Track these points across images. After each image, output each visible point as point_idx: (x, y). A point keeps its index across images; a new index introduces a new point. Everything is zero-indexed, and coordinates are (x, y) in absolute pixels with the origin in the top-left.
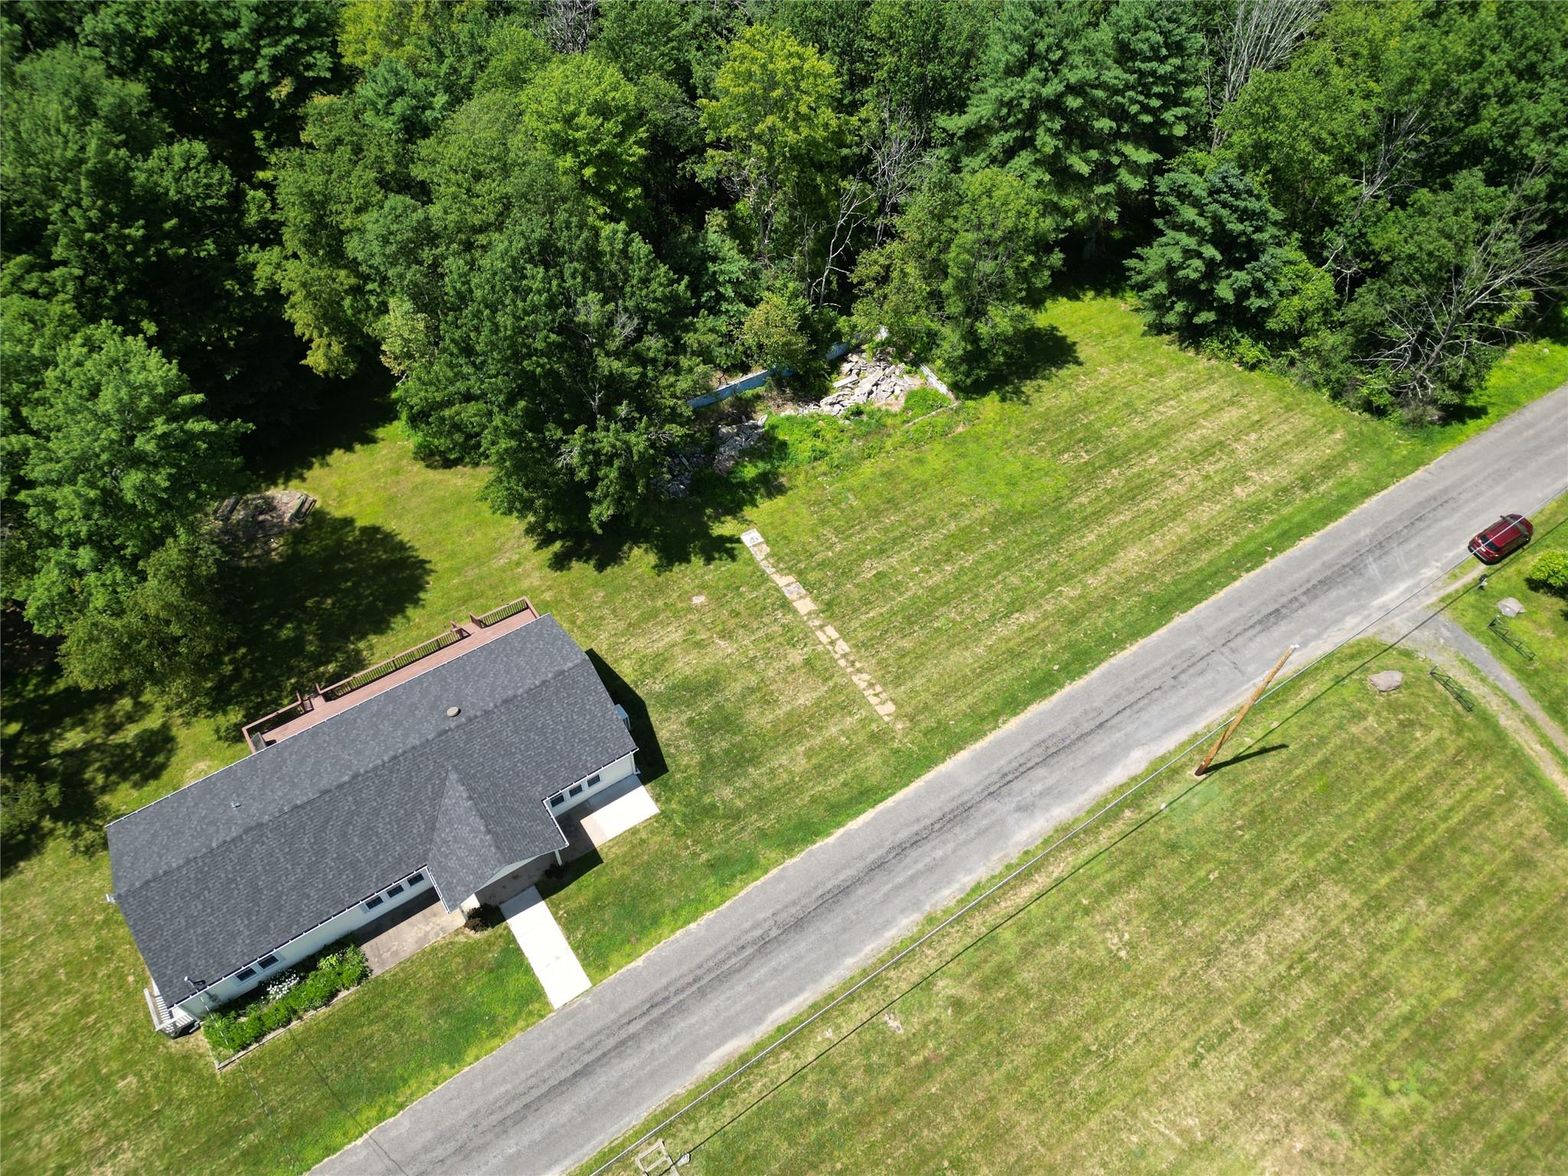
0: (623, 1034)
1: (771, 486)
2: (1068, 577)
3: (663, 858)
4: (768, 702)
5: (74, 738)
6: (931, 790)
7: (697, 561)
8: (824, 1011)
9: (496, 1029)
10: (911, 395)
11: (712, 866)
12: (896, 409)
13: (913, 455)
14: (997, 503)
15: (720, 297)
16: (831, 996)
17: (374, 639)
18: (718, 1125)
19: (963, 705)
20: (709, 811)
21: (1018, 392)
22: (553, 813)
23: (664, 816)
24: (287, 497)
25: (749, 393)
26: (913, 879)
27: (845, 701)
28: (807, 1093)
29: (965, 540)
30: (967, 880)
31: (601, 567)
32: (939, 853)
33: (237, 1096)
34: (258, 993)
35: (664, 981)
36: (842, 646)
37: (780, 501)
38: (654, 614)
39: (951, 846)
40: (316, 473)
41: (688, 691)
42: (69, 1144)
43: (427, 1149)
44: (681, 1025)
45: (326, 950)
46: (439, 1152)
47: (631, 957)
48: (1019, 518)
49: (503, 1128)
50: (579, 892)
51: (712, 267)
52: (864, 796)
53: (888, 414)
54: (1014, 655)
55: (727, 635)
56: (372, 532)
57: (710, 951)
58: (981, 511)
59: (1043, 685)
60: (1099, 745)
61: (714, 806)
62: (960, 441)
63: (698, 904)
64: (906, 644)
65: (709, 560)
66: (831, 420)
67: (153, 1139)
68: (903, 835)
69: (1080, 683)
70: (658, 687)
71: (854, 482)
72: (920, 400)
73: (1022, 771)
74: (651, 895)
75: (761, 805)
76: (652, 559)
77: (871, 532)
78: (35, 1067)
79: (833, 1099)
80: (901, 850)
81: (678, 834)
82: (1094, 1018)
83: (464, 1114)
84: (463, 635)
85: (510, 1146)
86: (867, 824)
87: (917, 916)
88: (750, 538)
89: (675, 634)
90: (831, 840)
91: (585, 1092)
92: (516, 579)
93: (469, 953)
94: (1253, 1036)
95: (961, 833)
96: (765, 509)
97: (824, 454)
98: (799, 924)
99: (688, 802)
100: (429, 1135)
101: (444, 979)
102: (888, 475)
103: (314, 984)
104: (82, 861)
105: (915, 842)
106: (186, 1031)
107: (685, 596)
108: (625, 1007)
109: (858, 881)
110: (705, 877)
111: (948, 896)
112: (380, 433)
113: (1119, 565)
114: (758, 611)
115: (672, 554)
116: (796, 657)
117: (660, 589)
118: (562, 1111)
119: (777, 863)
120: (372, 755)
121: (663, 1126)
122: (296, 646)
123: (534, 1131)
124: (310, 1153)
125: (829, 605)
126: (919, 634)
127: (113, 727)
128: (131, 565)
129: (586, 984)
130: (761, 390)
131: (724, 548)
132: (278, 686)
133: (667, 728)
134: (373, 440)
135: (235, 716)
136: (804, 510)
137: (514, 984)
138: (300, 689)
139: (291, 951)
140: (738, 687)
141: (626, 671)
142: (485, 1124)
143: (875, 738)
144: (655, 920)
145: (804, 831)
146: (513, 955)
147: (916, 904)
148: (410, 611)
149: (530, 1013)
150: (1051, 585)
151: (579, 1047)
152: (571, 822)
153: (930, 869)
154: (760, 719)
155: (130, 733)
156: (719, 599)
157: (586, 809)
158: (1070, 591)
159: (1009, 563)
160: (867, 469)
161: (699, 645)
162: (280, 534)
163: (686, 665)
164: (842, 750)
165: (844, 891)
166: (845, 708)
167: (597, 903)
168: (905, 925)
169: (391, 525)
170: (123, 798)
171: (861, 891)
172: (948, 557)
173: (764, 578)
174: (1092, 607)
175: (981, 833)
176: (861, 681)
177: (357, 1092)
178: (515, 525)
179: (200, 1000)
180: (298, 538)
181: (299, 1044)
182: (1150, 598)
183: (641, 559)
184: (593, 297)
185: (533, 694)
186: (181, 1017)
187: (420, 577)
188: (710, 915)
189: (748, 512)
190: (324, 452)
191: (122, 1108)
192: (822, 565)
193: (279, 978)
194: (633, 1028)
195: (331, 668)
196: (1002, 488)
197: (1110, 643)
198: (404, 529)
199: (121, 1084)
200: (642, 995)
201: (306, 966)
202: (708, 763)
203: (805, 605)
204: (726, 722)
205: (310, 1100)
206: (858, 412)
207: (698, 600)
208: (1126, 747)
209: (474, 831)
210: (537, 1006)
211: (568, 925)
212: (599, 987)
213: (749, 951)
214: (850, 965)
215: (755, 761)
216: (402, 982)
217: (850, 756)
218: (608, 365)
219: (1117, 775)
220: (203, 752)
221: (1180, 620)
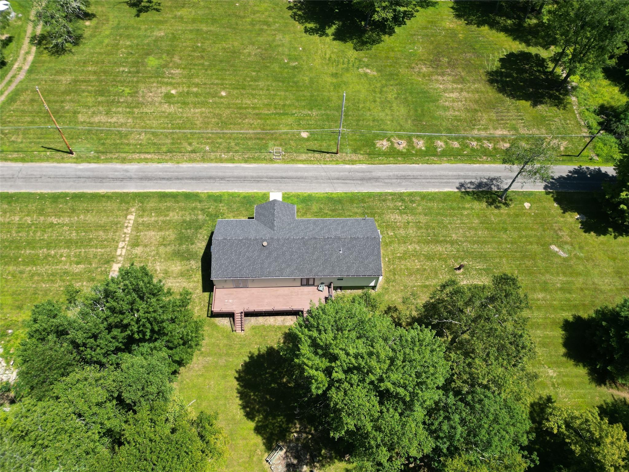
0: (269, 180)
2: (21, 225)
4: (164, 238)
8: (221, 161)
9: (298, 196)
11: (220, 202)
16: (216, 162)
17: (275, 346)
18: (260, 154)
19: (108, 204)
20: (209, 215)
26: (173, 172)
27: (140, 226)
28: (237, 148)
30: (160, 165)
32: (160, 173)
35: (252, 184)
36: (121, 245)
39: (156, 173)
43: (324, 183)
44: (255, 174)
46: (322, 181)
47: (257, 193)
49: (306, 178)
52: (164, 196)
54: (73, 210)
56: (250, 416)
57: (236, 184)
58: (11, 269)
59: (79, 196)
60: (87, 174)
61: (207, 216)
63: (231, 195)
64: (101, 233)
68: (164, 182)
73: (116, 179)
74: (242, 203)
75: (194, 209)
78: (415, 251)
79: (233, 144)
80: (169, 179)
82: (164, 128)
83: (313, 184)
85: (306, 174)
86: (171, 189)
87: (180, 165)
90: (184, 190)
91: (284, 175)
94: (136, 110)
95: (150, 174)
98: (210, 178)
100: (323, 185)
105: (163, 179)
108: (265, 184)
109: (187, 179)
110: (224, 200)
111: (168, 165)
116: (139, 250)
118: (290, 174)
119: (203, 193)
123: (299, 174)
124: (350, 195)
125: (108, 262)
126: (92, 234)
129: (271, 194)
140: (168, 249)
142: (310, 181)
143: (144, 210)
144: (245, 197)
145: (188, 196)
147: (178, 167)
148: (256, 353)
149: (288, 195)
150: (30, 225)
151: (281, 183)
153: (166, 172)
154: (171, 234)
158: (28, 220)
159: (31, 241)
162: (291, 441)
163: (176, 267)
164: (156, 212)
165: (192, 179)
166: (143, 224)
168: (185, 165)
169: (240, 414)
171: (188, 176)
172: (47, 257)
174: (29, 211)
175: (144, 172)
176: (128, 230)
177: (335, 201)
180: (283, 433)
187: (244, 371)
188: (230, 191)
194: (266, 179)
198: (236, 407)
199: (392, 234)
200: (259, 184)
203: (117, 267)
204: (182, 239)
205: (347, 205)
208: (81, 170)
209: (278, 212)
210: (286, 195)
212: (268, 191)
213: (227, 179)
215: (184, 222)
217: (156, 209)
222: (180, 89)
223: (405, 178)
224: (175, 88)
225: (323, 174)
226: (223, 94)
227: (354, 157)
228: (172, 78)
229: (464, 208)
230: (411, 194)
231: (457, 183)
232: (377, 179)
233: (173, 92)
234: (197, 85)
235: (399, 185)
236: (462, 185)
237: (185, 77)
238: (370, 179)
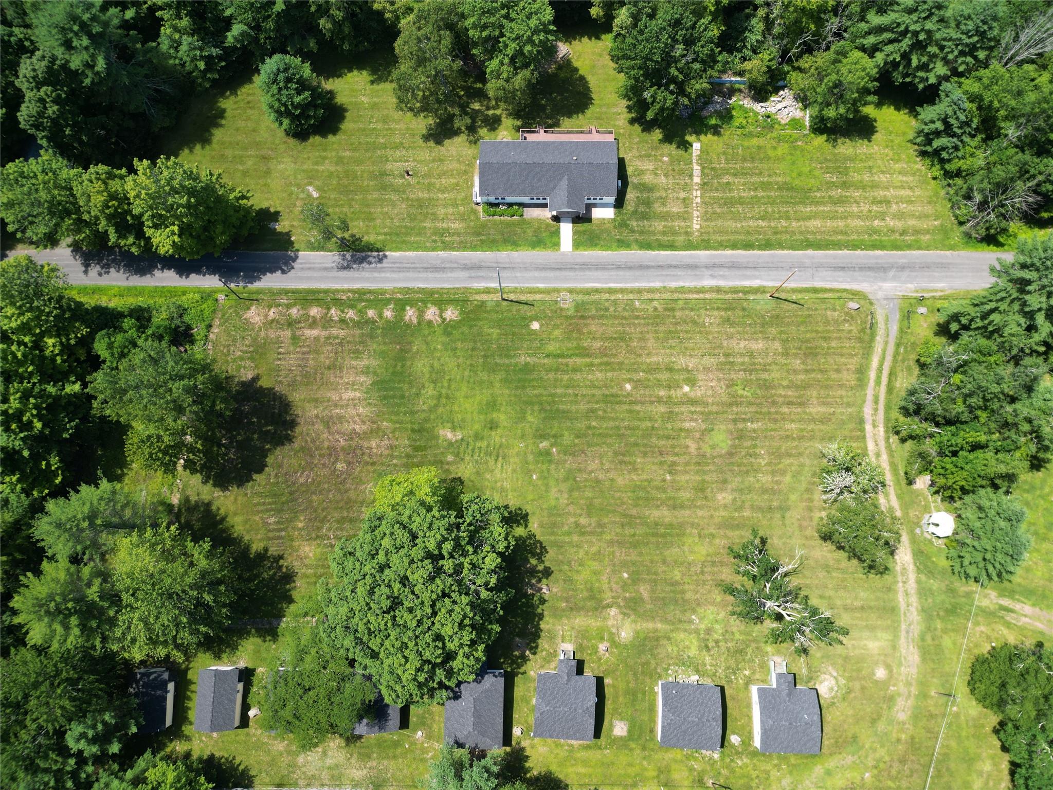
0: (573, 266)
1: (716, 130)
2: (788, 218)
3: (608, 232)
4: (664, 204)
5: (476, 106)
6: (691, 256)
7: (674, 146)
8: (622, 291)
9: (545, 247)
10: (793, 120)
11: (618, 240)
12: (783, 122)
13: (775, 144)
14: (788, 179)
15: (745, 46)
16: (627, 289)
17: (566, 118)
18: (583, 299)
19: (719, 239)
20: (627, 226)
21: (835, 140)
22: (586, 201)
23: (614, 220)
24: (563, 49)
25: (737, 86)
26: (667, 275)
27: (685, 216)
28: (607, 304)
29: (765, 186)
30: (682, 284)
31: (643, 131)
32: (679, 273)
33: (484, 226)
34: (497, 205)
36: (698, 200)
37: (716, 138)
38: (648, 156)
39: (684, 273)
40: (576, 43)
41: (645, 188)
42: (446, 214)
43: (518, 263)
44: (588, 273)
45: (516, 204)
47: (585, 250)
48: (791, 188)
49: (537, 269)
50: (582, 227)
51: (747, 34)
52: (671, 246)
53: (779, 123)
54: (748, 233)
55: (666, 176)
56: (582, 78)
57: (605, 261)
58: (780, 179)
59: (748, 246)
60: (749, 272)
61: (629, 225)
62: (795, 148)
63: (608, 248)
64: (718, 210)
65: (678, 147)
66: (756, 114)
67: (463, 225)
68: (674, 263)
69: (760, 252)
70: (636, 181)
71: (746, 144)
72: (795, 123)
73: (721, 266)
74: (599, 238)
75: (642, 232)
76: (661, 136)
77: (738, 166)
78: (443, 192)
79: (612, 309)
80: (670, 266)
81: (615, 227)
82: (687, 332)
83: (529, 261)
84: (590, 132)
85: (536, 274)
86: (666, 254)
87: (662, 284)
88: (697, 146)
89: (650, 166)
90: (653, 253)
91: (558, 273)
92: (616, 119)
93: (548, 225)
94: (722, 359)
95: (690, 272)
96: (709, 138)
97: (743, 127)
98: (630, 268)
99: (623, 220)
100: (520, 260)
101: (539, 228)
102: (759, 148)
103: (510, 210)
104: (467, 144)
105: (675, 267)
106: (478, 204)
107: (662, 155)
108: (577, 261)
109: (653, 267)
110: (615, 242)
111: (673, 285)
112: (603, 37)
113: (808, 224)
114: (681, 173)
115: (668, 139)
116: (682, 195)
117: (656, 148)
118: (551, 274)
119: (635, 250)
120: (549, 159)
121: (571, 291)
122: (543, 108)
123: (543, 274)
125: (705, 184)
126: (725, 209)
127: (488, 108)
128: (516, 69)
129: (571, 250)
130: (742, 87)
131: (685, 146)
132: (534, 119)
133: (631, 195)
134: (598, 38)
135: (519, 123)
136: (721, 145)
137: (554, 239)
138: (539, 124)
139: (509, 199)
140: (658, 194)
141: (630, 170)
142: (533, 266)
143: (687, 233)
144: (596, 245)
145: (647, 246)
146: (557, 233)
147: (663, 282)
148: (580, 115)
149: (555, 248)
150: (780, 217)
151: (562, 263)
152: (589, 207)
153: (674, 275)
154: (658, 208)
155: (491, 112)
156: (672, 162)
157: (595, 205)
158: (784, 223)
159: (773, 203)
160: (755, 141)
161: (656, 174)
162: (555, 62)
163: (648, 178)
164: (675, 231)
165: (648, 267)
166: (684, 219)
167: (584, 232)
168: (657, 284)
169: (589, 78)
170: (483, 132)
171: (652, 270)
172: (755, 189)
173: (691, 163)
174: (786, 232)
175: (695, 275)
176: (696, 214)
177: (509, 242)
178: (624, 103)
179: (485, 199)
180: (560, 68)
181: (501, 223)
182: (807, 240)
183: (657, 134)
184: (682, 46)
185: (598, 165)
186: (479, 200)
187: (588, 104)
188: (610, 252)
189: (702, 137)
190: (582, 36)
191: (459, 213)
192: (713, 169)
193: (503, 204)
194: (576, 267)
195: (550, 121)
196: (794, 175)
197: (781, 246)
198: (593, 82)
199: (460, 208)
200: (583, 261)
201: (510, 205)
202: (635, 212)
203: (697, 180)
204: (648, 203)
205: (499, 237)
206: (768, 117)
207: (665, 159)
208: (756, 277)
209: (564, 195)
210: (557, 247)
211: (575, 233)
212: (574, 252)
213: (614, 267)
214: (636, 285)
215: (648, 219)
216: (529, 223)
217: (676, 234)
218: (673, 71)
219: (747, 283)
220: (507, 129)
221: (810, 252)
222: (679, 393)
223: (436, 269)
224: (685, 394)
225: (518, 274)
226: (628, 387)
227: (484, 297)
228: (692, 413)
229: (386, 234)
230: (434, 249)
231: (385, 264)
232: (466, 268)
233: (686, 389)
234: (660, 400)
235: (444, 261)
236: (380, 261)
237: (677, 414)
238: (472, 268)
